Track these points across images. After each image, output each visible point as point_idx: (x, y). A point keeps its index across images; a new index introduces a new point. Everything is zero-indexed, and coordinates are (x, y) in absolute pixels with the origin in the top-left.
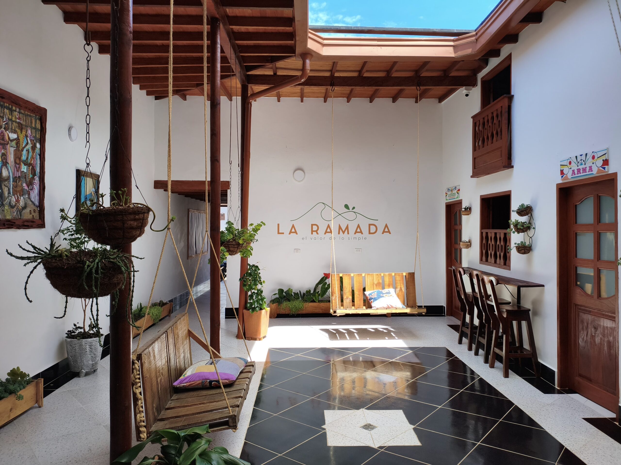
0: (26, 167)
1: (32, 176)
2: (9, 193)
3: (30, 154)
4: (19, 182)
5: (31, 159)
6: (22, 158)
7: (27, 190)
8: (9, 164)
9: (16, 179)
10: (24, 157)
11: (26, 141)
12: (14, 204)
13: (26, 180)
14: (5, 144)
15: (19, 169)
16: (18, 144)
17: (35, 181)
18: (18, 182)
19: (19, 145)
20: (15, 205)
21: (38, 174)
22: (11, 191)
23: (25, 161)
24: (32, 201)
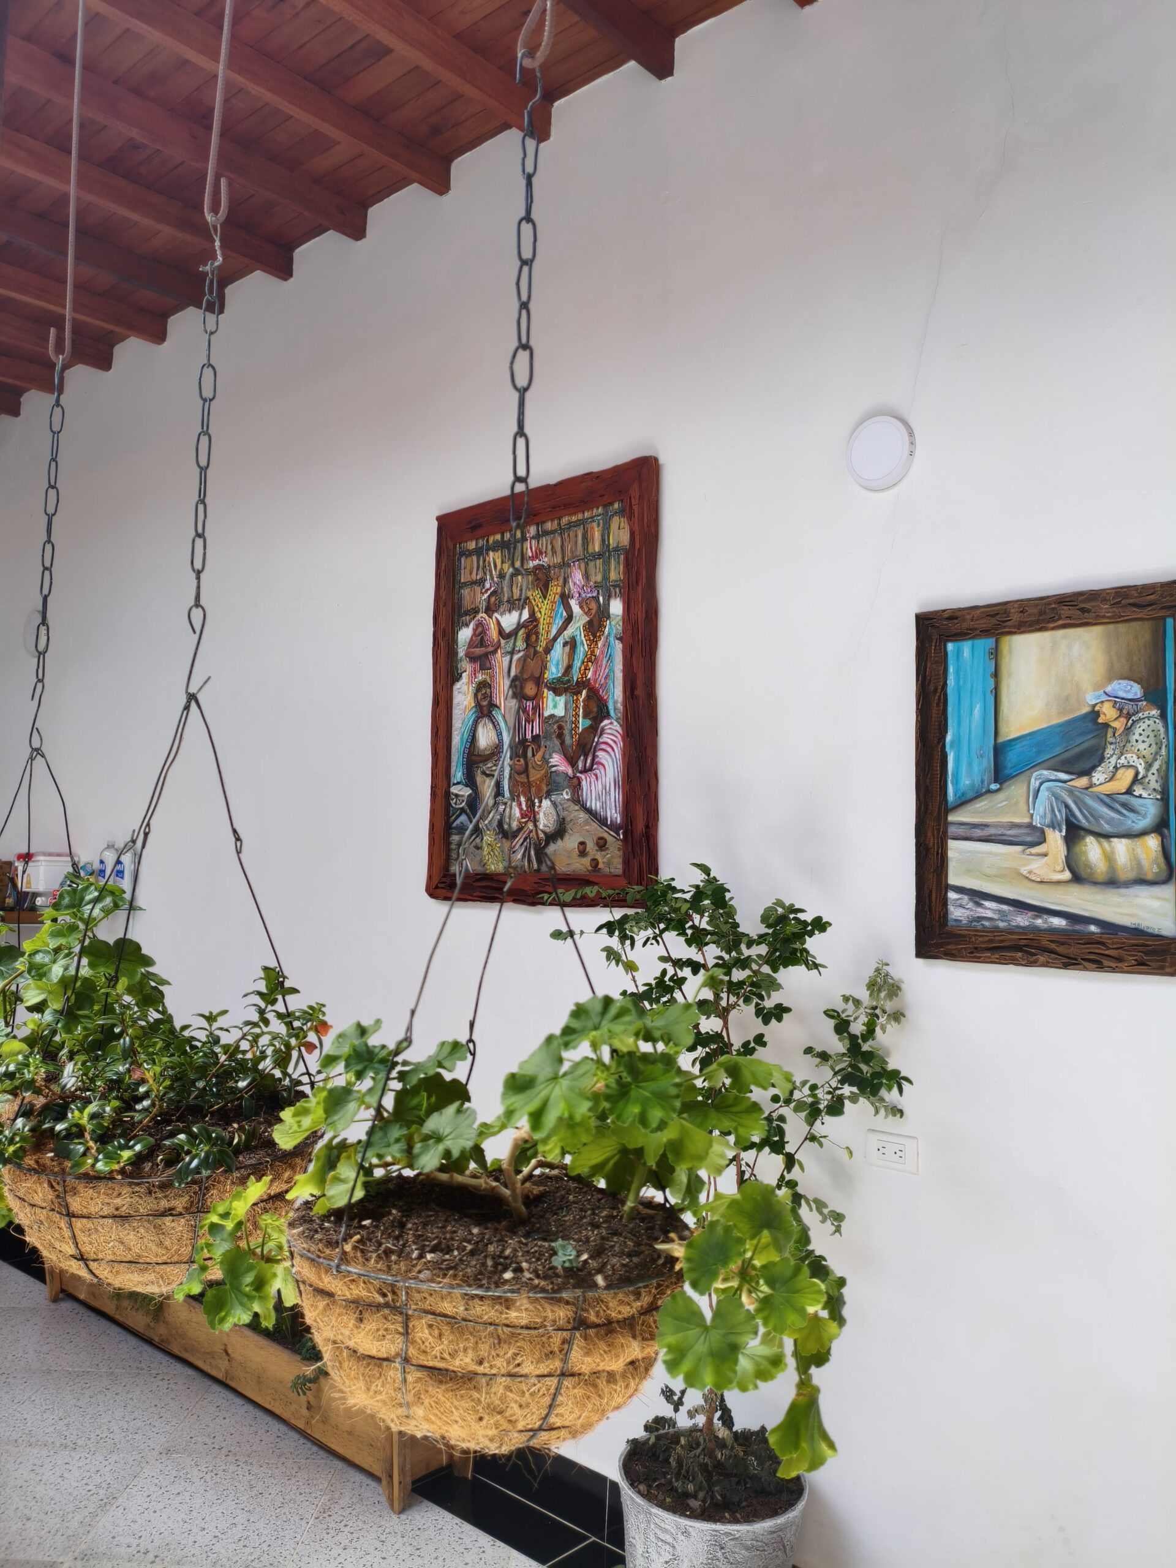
0: (561, 700)
1: (588, 722)
2: (498, 792)
3: (582, 650)
4: (534, 755)
5: (587, 665)
6: (546, 676)
7: (567, 774)
8: (499, 708)
9: (521, 748)
10: (554, 670)
11: (565, 614)
12: (515, 825)
13: (562, 743)
14: (486, 655)
15: (534, 714)
16: (534, 637)
17: (605, 738)
18: (530, 753)
19: (537, 637)
20: (520, 829)
21: (615, 709)
22: (506, 787)
23: (559, 680)
24: (589, 811)
